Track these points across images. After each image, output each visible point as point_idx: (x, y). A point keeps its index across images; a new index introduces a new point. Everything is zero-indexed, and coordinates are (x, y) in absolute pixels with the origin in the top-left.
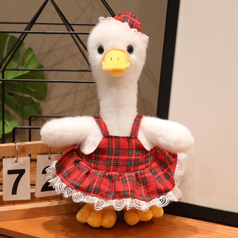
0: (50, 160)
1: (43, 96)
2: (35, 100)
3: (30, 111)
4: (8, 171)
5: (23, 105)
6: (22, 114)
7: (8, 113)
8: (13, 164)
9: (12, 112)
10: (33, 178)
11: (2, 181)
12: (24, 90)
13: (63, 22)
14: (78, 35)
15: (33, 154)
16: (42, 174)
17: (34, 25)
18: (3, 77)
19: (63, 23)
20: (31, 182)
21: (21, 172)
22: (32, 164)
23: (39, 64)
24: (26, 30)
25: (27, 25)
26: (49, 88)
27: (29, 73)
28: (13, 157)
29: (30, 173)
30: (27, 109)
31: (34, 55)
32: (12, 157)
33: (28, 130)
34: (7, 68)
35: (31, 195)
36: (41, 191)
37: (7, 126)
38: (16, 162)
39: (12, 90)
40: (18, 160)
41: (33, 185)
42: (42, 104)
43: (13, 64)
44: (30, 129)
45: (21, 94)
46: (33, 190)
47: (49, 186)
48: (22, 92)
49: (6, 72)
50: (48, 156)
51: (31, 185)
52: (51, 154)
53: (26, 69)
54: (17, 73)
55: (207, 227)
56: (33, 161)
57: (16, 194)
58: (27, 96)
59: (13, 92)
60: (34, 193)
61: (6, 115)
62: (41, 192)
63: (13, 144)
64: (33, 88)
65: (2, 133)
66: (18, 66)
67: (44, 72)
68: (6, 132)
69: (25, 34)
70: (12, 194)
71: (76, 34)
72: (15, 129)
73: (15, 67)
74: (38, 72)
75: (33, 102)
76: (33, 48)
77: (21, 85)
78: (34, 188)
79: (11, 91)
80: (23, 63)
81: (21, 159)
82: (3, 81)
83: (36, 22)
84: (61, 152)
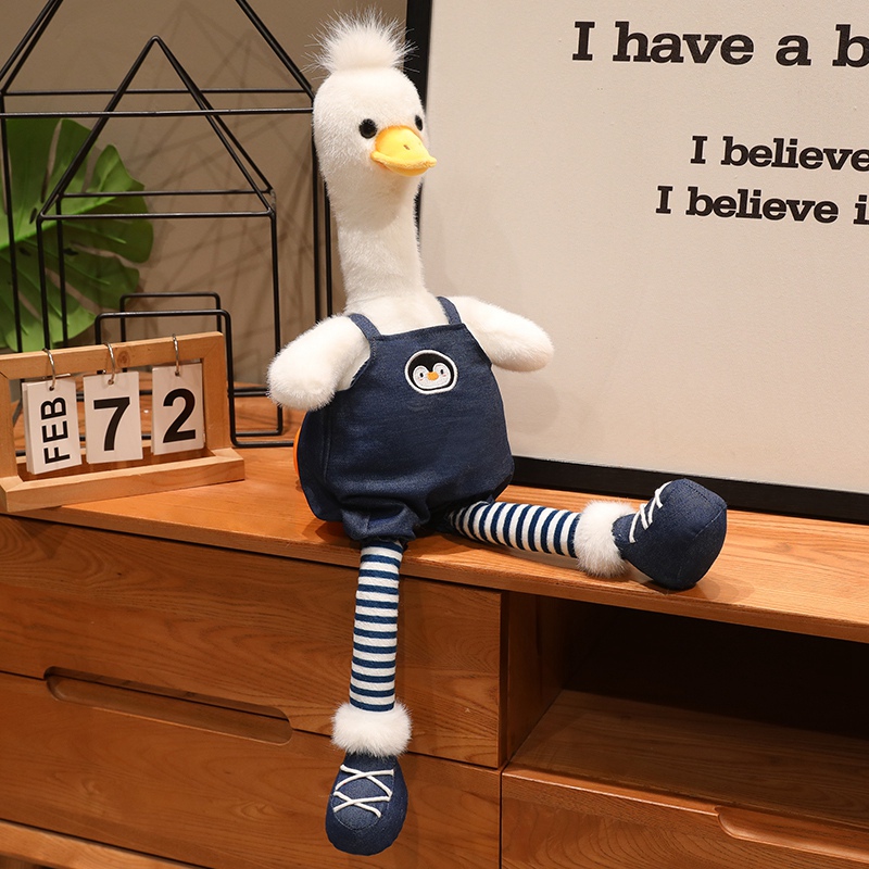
0: (178, 377)
1: (143, 252)
2: (125, 262)
3: (116, 287)
4: (95, 402)
5: (99, 276)
6: (99, 297)
8: (105, 387)
12: (101, 241)
13: (187, 86)
14: (221, 117)
16: (164, 406)
17: (125, 96)
18: (59, 212)
21: (122, 404)
23: (134, 181)
26: (156, 235)
27: (111, 201)
30: (108, 283)
31: (120, 162)
34: (67, 193)
35: (143, 451)
36: (165, 441)
38: (111, 382)
39: (73, 242)
40: (114, 381)
42: (143, 271)
43: (76, 186)
45: (93, 252)
47: (178, 431)
48: (96, 246)
49: (65, 203)
50: (174, 369)
52: (181, 364)
53: (103, 193)
54: (83, 204)
57: (113, 449)
58: (107, 254)
59: (75, 248)
60: (150, 447)
62: (165, 444)
63: (102, 347)
64: (120, 237)
66: (85, 187)
67: (144, 197)
70: (106, 449)
71: (217, 115)
72: (98, 320)
73: (78, 191)
74: (132, 199)
75: (122, 268)
76: (117, 146)
77: (94, 230)
79: (71, 246)
80: (96, 181)
81: (120, 377)
82: (59, 220)
83: (128, 90)
84: (201, 361)
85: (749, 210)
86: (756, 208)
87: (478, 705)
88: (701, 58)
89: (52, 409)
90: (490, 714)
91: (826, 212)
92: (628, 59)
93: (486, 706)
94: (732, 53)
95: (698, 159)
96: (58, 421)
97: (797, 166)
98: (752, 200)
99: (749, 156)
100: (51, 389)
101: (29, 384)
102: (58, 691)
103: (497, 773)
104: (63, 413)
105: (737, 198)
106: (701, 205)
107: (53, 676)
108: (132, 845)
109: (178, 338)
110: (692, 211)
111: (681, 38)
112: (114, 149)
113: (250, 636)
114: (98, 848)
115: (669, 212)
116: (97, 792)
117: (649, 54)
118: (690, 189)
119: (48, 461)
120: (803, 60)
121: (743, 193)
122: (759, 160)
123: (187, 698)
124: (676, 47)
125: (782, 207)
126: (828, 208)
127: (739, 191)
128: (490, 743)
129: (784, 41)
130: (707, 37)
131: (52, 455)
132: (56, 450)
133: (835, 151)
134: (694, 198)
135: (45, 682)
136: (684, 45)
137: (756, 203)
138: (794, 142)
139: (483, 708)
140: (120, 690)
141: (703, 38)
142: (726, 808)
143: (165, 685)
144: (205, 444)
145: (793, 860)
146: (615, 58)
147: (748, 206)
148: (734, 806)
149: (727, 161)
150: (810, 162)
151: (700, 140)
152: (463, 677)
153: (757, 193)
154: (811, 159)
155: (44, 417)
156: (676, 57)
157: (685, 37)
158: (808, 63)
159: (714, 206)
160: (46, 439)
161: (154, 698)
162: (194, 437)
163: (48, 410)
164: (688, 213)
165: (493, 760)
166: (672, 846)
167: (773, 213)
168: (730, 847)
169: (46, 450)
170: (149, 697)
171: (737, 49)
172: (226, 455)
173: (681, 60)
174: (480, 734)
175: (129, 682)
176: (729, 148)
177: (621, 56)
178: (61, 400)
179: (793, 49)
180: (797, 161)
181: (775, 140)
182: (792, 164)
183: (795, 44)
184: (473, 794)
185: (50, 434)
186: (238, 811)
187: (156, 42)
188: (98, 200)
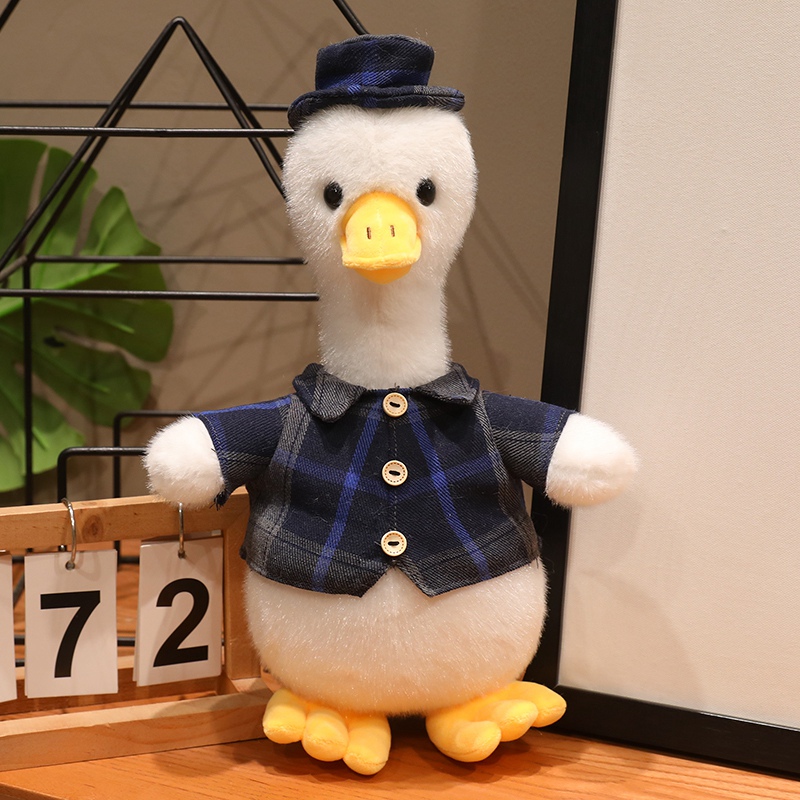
0: (183, 560)
1: (159, 347)
2: (133, 361)
3: (117, 397)
4: (43, 597)
5: (94, 379)
6: (92, 409)
7: (46, 405)
8: (61, 573)
9: (59, 403)
10: (129, 620)
11: (23, 631)
12: (98, 327)
13: (227, 101)
15: (127, 538)
16: (158, 605)
17: (128, 112)
18: (27, 284)
19: (226, 104)
20: (121, 635)
21: (86, 602)
22: (122, 573)
23: (147, 242)
24: (102, 126)
25: (102, 111)
26: (178, 321)
27: (112, 270)
28: (60, 550)
29: (117, 604)
30: (106, 389)
31: (128, 214)
32: (57, 550)
33: (109, 460)
34: (40, 255)
35: (119, 678)
36: (155, 665)
37: (42, 447)
38: (69, 566)
39: (58, 328)
40: (76, 562)
41: (126, 643)
42: (157, 374)
43: (62, 243)
44: (117, 456)
45: (87, 343)
46: (127, 662)
47: (180, 648)
48: (91, 335)
49: (35, 268)
50: (175, 546)
51: (120, 643)
52: (187, 538)
53: (102, 257)
54: (73, 272)
55: (715, 784)
56: (128, 562)
57: (69, 676)
58: (106, 347)
59: (61, 336)
60: (132, 669)
61: (36, 412)
62: (156, 668)
63: (59, 507)
64: (127, 323)
65: (24, 471)
66: (77, 249)
67: (162, 267)
68: (37, 469)
69: (98, 138)
70: (57, 675)
72: (64, 457)
73: (68, 252)
74: (143, 267)
75: (128, 370)
76: (125, 190)
77: (88, 312)
78: (132, 653)
79: (53, 333)
80: (93, 240)
81: (86, 559)
82: (27, 297)
84: (222, 534)
112: (121, 193)
162: (205, 657)
187: (179, 27)
188: (95, 268)
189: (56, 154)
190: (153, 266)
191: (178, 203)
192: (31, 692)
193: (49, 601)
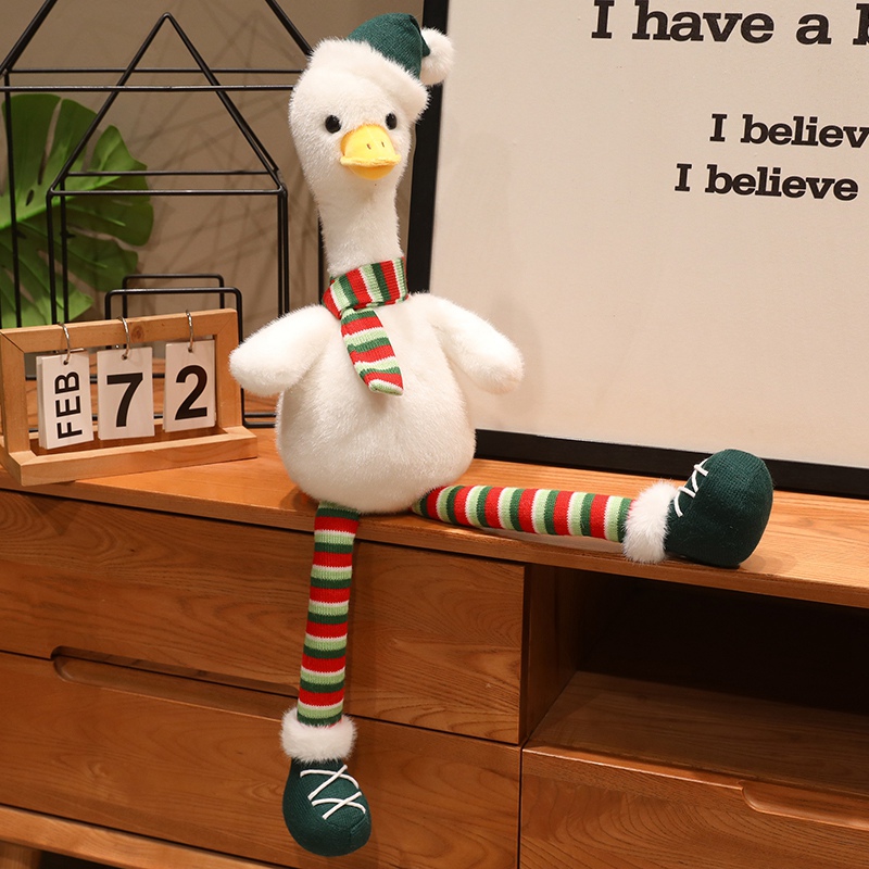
0: (191, 354)
1: (142, 234)
2: (123, 245)
3: (112, 270)
4: (108, 377)
5: (96, 259)
6: (95, 280)
8: (118, 362)
12: (100, 223)
14: (227, 93)
16: (177, 382)
17: (133, 74)
18: (63, 189)
21: (135, 379)
23: (137, 162)
24: (122, 85)
26: (156, 217)
27: (112, 183)
28: (116, 348)
30: (105, 266)
31: (122, 143)
35: (155, 429)
36: (177, 419)
38: (125, 358)
39: (70, 225)
40: (128, 355)
42: (142, 254)
45: (90, 234)
46: (159, 421)
47: (190, 408)
48: (94, 229)
52: (194, 340)
53: (106, 172)
57: (125, 426)
58: (104, 237)
59: (72, 230)
60: (162, 425)
62: (177, 421)
63: (117, 321)
64: (118, 219)
67: (146, 177)
70: (118, 425)
72: (110, 296)
75: (120, 251)
77: (92, 212)
80: (96, 161)
81: (133, 353)
82: (63, 196)
83: (136, 68)
84: (214, 337)
85: (769, 188)
86: (776, 185)
87: (500, 680)
88: (720, 37)
89: (66, 383)
90: (511, 689)
91: (846, 190)
92: (647, 37)
93: (508, 681)
94: (752, 32)
95: (718, 137)
96: (71, 396)
97: (816, 144)
98: (771, 178)
99: (769, 134)
100: (65, 363)
101: (44, 358)
102: (64, 672)
103: (518, 749)
104: (76, 388)
105: (757, 176)
106: (720, 183)
107: (60, 656)
108: (139, 829)
109: (193, 314)
110: (711, 188)
111: (701, 17)
112: (116, 129)
113: (267, 613)
114: (102, 833)
115: (688, 189)
116: (103, 775)
117: (668, 33)
118: (709, 166)
119: (61, 436)
120: (823, 39)
121: (763, 171)
122: (779, 138)
123: (199, 677)
124: (695, 26)
125: (802, 185)
126: (848, 186)
127: (759, 169)
128: (510, 719)
129: (805, 20)
130: (727, 16)
131: (64, 430)
132: (69, 424)
133: (855, 129)
134: (713, 176)
135: (52, 663)
136: (704, 24)
137: (775, 180)
138: (814, 120)
139: (504, 683)
140: (128, 671)
141: (723, 16)
142: (750, 784)
143: (176, 664)
144: (216, 422)
145: (818, 833)
146: (635, 37)
147: (768, 184)
148: (757, 780)
149: (747, 138)
150: (829, 140)
151: (719, 118)
152: (485, 652)
153: (777, 170)
154: (830, 136)
155: (58, 391)
156: (696, 36)
157: (706, 16)
158: (828, 41)
159: (733, 184)
160: (59, 414)
161: (164, 678)
162: (205, 415)
163: (62, 384)
164: (707, 190)
165: (514, 737)
166: (696, 822)
167: (793, 191)
168: (754, 821)
169: (59, 425)
170: (158, 677)
171: (757, 28)
172: (238, 432)
173: (701, 38)
174: (501, 710)
175: (138, 661)
176: (749, 126)
177: (641, 34)
178: (75, 375)
179: (813, 28)
180: (817, 139)
181: (795, 118)
182: (812, 142)
183: (815, 23)
184: (492, 771)
185: (63, 409)
186: (250, 792)
187: (167, 19)
188: (99, 181)
189: (67, 103)
190: (140, 177)
191: (153, 137)
192: (102, 437)
193: (112, 380)
